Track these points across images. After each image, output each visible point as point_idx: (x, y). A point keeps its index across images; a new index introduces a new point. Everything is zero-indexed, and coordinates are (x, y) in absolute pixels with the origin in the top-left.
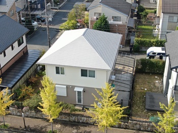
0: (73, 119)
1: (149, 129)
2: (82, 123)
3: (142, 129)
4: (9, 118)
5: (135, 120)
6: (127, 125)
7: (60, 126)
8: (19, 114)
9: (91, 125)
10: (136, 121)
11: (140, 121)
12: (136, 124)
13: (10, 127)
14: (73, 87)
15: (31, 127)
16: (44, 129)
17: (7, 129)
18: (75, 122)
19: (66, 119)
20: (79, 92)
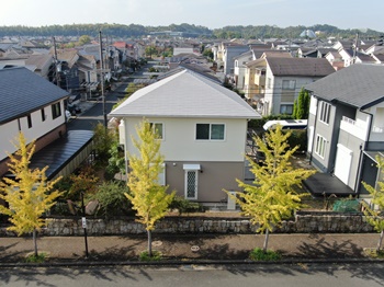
0: (184, 226)
1: (334, 226)
2: (205, 232)
3: (320, 229)
4: (45, 243)
5: (307, 213)
6: (292, 225)
7: (160, 243)
8: (66, 231)
9: (223, 234)
10: (309, 213)
11: (317, 213)
12: (310, 220)
13: (51, 258)
14: (180, 164)
15: (98, 251)
16: (129, 253)
17: (43, 263)
18: (188, 232)
19: (170, 230)
20: (191, 174)
